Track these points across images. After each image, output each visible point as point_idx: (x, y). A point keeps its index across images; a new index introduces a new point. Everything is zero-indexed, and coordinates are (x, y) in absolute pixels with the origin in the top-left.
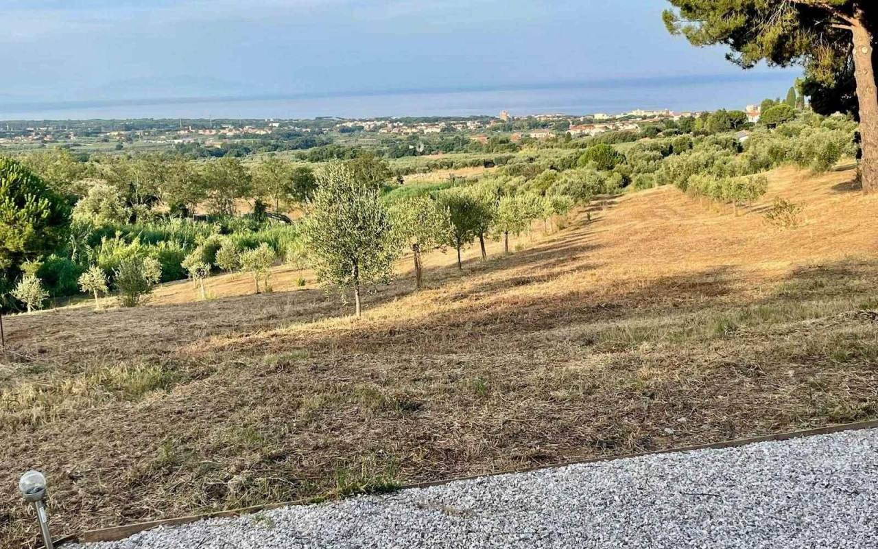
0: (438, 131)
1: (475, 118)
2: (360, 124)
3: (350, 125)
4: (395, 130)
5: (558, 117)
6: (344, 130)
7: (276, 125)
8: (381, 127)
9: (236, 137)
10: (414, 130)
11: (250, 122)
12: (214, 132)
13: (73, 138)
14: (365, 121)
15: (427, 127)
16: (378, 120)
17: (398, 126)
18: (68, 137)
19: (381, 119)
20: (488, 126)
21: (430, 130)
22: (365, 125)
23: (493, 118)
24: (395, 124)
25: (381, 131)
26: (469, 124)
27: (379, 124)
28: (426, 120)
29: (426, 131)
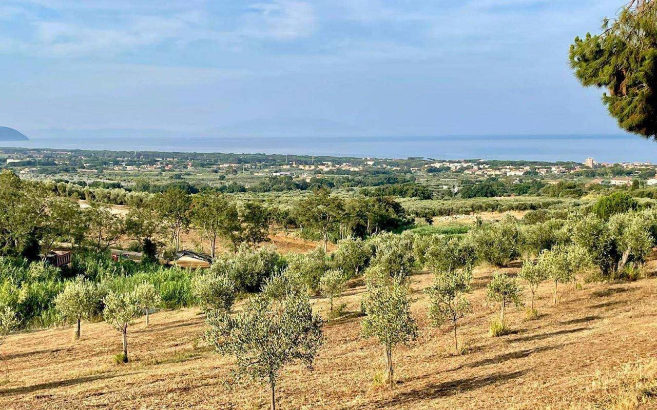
0: (521, 174)
1: (561, 164)
2: (447, 165)
3: (438, 165)
4: (480, 172)
5: (646, 166)
6: (431, 170)
7: (371, 163)
8: (467, 168)
9: (331, 172)
10: (498, 173)
11: (348, 160)
12: (313, 167)
13: (190, 168)
14: (454, 162)
15: (511, 169)
16: (466, 162)
17: (484, 168)
18: (185, 167)
19: (470, 161)
20: (572, 172)
21: (513, 173)
22: (453, 167)
23: (580, 164)
24: (481, 166)
25: (466, 172)
26: (553, 169)
27: (465, 165)
28: (512, 163)
29: (508, 174)
